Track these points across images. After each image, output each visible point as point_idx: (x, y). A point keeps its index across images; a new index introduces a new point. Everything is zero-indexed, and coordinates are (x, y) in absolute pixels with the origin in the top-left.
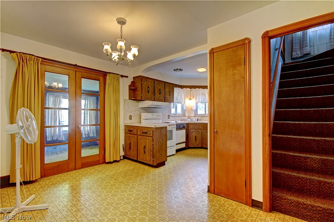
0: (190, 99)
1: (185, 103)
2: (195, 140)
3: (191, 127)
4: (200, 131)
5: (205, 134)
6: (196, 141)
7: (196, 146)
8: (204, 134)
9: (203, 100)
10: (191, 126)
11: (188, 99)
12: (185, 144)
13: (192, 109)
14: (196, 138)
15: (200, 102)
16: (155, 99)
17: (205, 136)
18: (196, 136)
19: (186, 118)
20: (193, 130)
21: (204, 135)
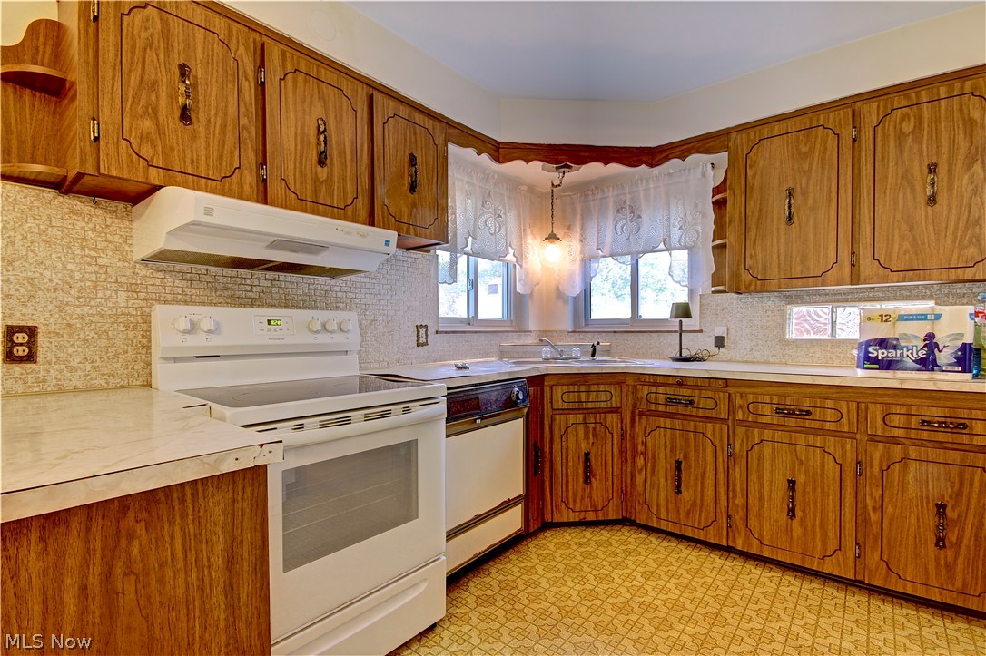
0: (552, 237)
1: (520, 257)
2: (581, 480)
3: (559, 397)
4: (612, 419)
5: (645, 444)
6: (587, 480)
7: (591, 517)
8: (640, 439)
9: (622, 238)
10: (559, 391)
11: (539, 240)
12: (517, 511)
13: (560, 295)
14: (587, 467)
15: (606, 250)
16: (275, 188)
17: (645, 454)
18: (587, 455)
19: (530, 340)
20: (571, 418)
21: (641, 448)
